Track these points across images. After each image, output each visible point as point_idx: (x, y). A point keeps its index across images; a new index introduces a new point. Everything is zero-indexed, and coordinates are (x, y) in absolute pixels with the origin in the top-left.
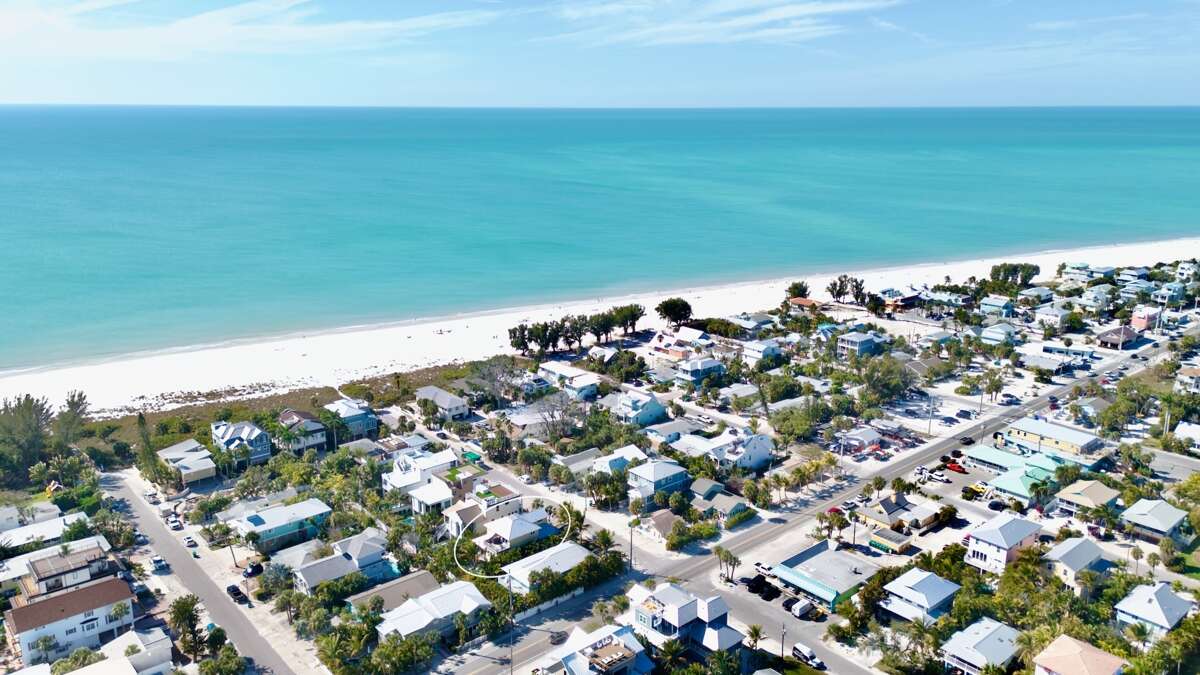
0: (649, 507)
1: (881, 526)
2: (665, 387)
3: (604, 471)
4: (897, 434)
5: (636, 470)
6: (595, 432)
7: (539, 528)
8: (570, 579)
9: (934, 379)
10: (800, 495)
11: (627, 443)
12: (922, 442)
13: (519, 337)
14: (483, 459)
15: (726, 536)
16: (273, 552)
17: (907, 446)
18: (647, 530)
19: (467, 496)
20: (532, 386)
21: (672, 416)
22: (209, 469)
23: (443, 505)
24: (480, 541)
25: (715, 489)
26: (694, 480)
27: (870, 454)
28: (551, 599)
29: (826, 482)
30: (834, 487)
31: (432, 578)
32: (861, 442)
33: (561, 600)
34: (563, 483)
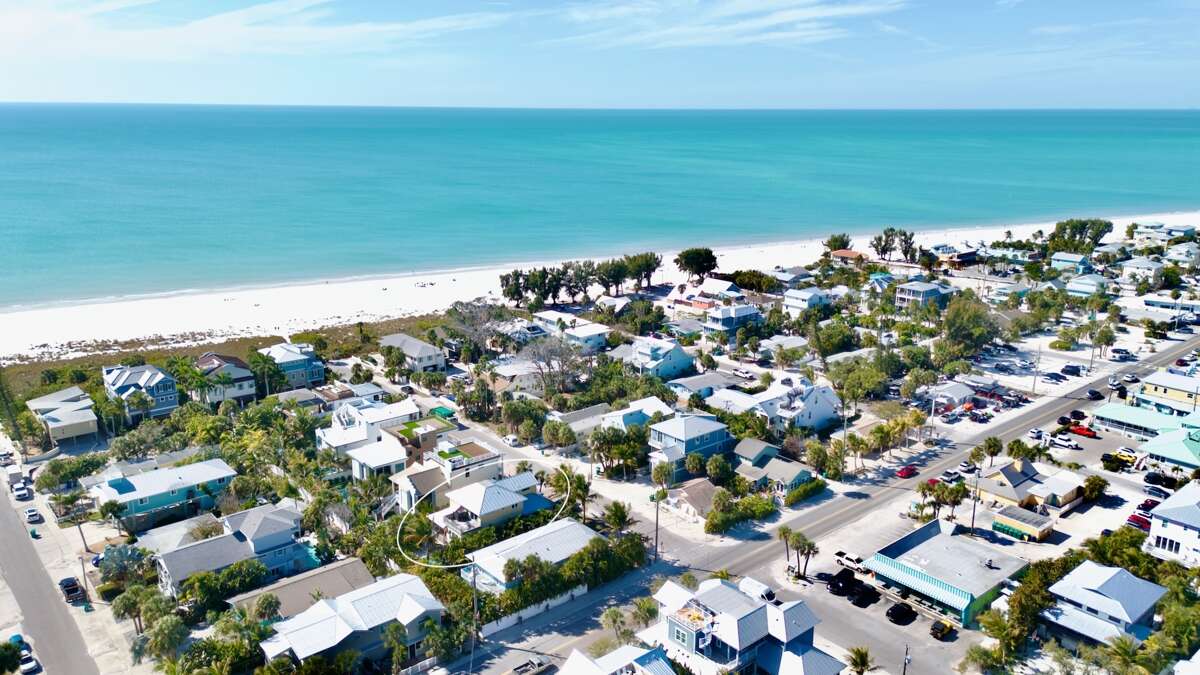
0: (679, 475)
1: (1007, 503)
2: (691, 339)
3: (616, 427)
4: (994, 392)
5: (658, 427)
6: (604, 384)
7: (525, 499)
8: (567, 573)
9: (1020, 333)
10: (880, 463)
11: (645, 395)
12: (1026, 401)
13: (514, 286)
14: (456, 415)
15: (788, 516)
16: (143, 531)
17: (1009, 405)
18: (677, 505)
19: (426, 455)
20: (525, 334)
21: (700, 368)
22: (88, 422)
23: (393, 469)
24: (438, 518)
25: (769, 452)
26: (738, 441)
27: (962, 415)
28: (538, 601)
29: (914, 447)
30: (925, 453)
31: (363, 569)
32: (950, 400)
33: (553, 603)
34: (560, 445)
